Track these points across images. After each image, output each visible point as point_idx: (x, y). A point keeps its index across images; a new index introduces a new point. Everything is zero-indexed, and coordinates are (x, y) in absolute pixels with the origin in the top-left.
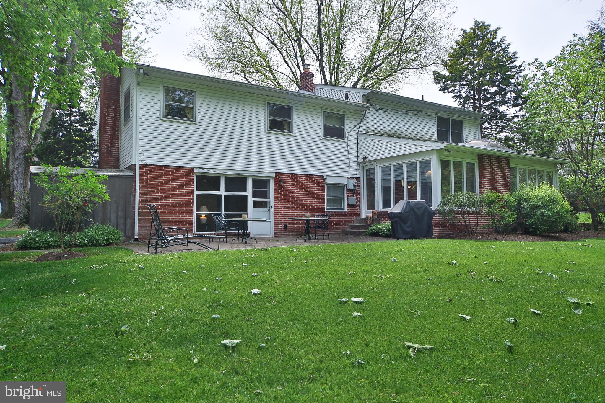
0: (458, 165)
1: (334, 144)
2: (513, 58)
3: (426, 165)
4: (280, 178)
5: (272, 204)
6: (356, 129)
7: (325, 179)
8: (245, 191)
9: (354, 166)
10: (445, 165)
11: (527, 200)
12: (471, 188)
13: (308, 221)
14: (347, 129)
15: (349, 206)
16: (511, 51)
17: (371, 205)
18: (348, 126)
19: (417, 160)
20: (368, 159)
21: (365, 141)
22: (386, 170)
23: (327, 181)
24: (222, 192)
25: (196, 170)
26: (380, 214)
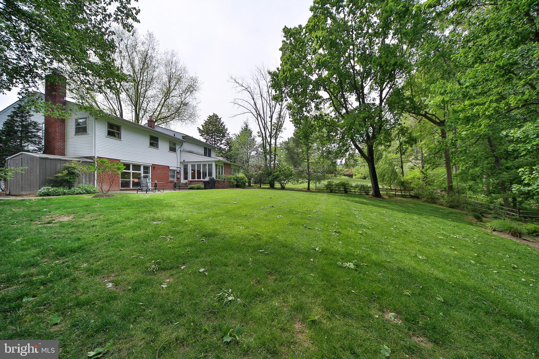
0: (219, 166)
1: (172, 154)
2: (226, 130)
3: (210, 166)
4: (154, 166)
5: (150, 177)
6: (180, 149)
7: (169, 168)
8: (140, 171)
9: (179, 163)
10: (216, 165)
11: (238, 178)
12: (222, 174)
13: (156, 183)
14: (177, 149)
15: (177, 178)
16: (226, 127)
17: (186, 178)
18: (177, 147)
19: (207, 163)
20: (185, 161)
21: (183, 154)
22: (193, 166)
23: (170, 168)
24: (131, 171)
25: (121, 161)
26: (191, 181)
